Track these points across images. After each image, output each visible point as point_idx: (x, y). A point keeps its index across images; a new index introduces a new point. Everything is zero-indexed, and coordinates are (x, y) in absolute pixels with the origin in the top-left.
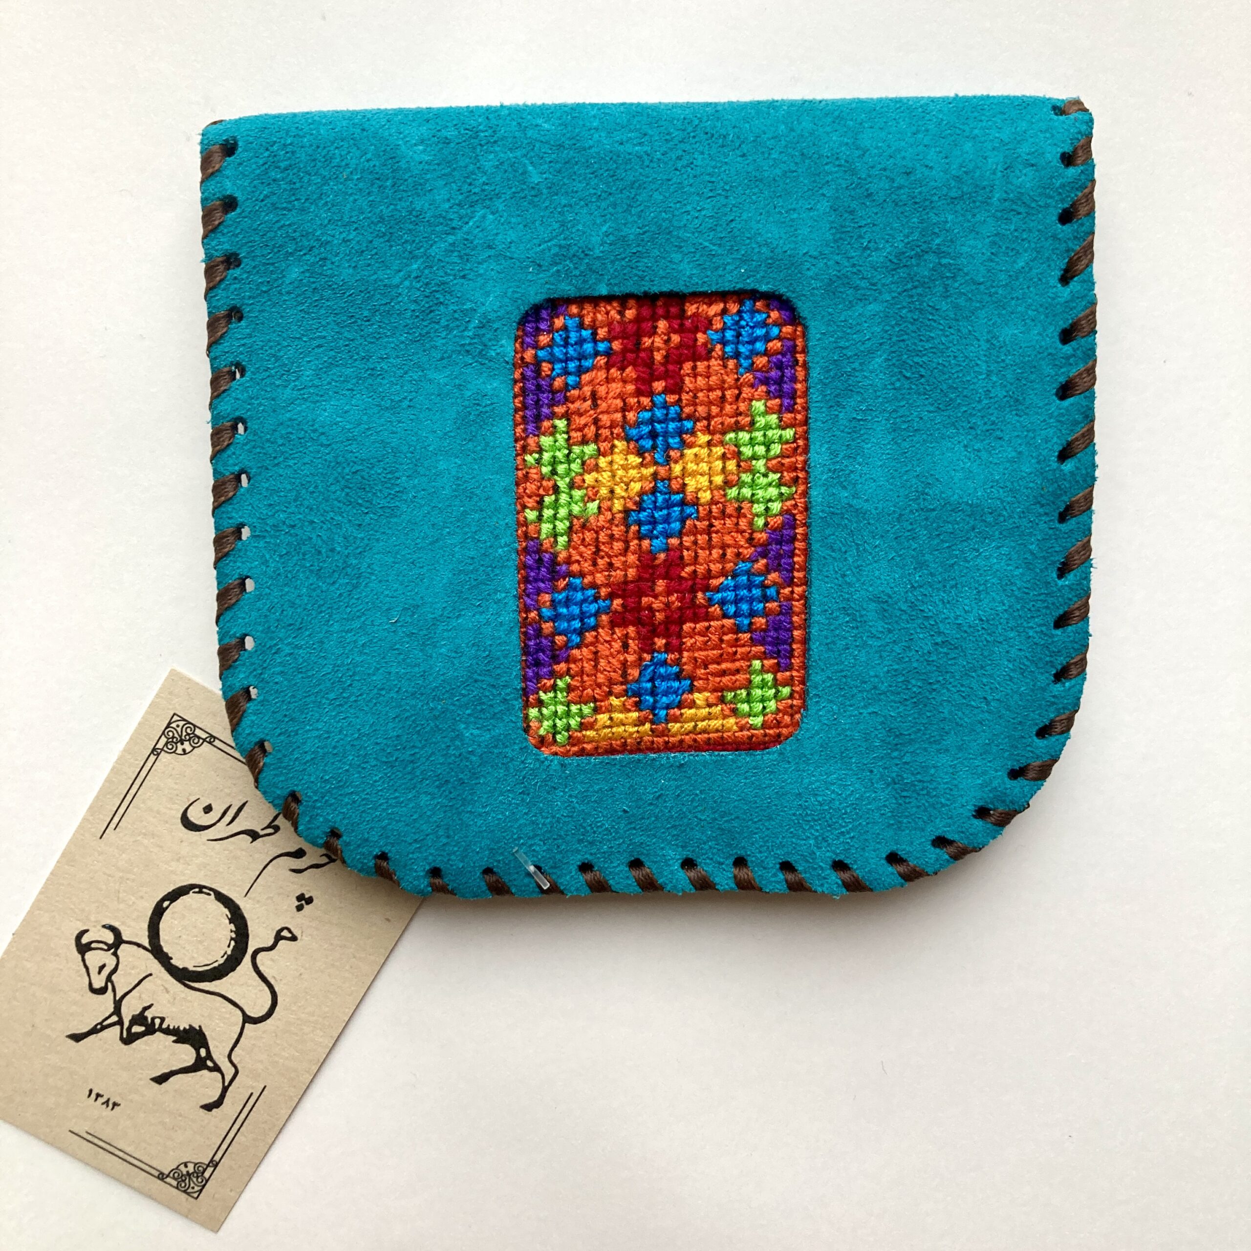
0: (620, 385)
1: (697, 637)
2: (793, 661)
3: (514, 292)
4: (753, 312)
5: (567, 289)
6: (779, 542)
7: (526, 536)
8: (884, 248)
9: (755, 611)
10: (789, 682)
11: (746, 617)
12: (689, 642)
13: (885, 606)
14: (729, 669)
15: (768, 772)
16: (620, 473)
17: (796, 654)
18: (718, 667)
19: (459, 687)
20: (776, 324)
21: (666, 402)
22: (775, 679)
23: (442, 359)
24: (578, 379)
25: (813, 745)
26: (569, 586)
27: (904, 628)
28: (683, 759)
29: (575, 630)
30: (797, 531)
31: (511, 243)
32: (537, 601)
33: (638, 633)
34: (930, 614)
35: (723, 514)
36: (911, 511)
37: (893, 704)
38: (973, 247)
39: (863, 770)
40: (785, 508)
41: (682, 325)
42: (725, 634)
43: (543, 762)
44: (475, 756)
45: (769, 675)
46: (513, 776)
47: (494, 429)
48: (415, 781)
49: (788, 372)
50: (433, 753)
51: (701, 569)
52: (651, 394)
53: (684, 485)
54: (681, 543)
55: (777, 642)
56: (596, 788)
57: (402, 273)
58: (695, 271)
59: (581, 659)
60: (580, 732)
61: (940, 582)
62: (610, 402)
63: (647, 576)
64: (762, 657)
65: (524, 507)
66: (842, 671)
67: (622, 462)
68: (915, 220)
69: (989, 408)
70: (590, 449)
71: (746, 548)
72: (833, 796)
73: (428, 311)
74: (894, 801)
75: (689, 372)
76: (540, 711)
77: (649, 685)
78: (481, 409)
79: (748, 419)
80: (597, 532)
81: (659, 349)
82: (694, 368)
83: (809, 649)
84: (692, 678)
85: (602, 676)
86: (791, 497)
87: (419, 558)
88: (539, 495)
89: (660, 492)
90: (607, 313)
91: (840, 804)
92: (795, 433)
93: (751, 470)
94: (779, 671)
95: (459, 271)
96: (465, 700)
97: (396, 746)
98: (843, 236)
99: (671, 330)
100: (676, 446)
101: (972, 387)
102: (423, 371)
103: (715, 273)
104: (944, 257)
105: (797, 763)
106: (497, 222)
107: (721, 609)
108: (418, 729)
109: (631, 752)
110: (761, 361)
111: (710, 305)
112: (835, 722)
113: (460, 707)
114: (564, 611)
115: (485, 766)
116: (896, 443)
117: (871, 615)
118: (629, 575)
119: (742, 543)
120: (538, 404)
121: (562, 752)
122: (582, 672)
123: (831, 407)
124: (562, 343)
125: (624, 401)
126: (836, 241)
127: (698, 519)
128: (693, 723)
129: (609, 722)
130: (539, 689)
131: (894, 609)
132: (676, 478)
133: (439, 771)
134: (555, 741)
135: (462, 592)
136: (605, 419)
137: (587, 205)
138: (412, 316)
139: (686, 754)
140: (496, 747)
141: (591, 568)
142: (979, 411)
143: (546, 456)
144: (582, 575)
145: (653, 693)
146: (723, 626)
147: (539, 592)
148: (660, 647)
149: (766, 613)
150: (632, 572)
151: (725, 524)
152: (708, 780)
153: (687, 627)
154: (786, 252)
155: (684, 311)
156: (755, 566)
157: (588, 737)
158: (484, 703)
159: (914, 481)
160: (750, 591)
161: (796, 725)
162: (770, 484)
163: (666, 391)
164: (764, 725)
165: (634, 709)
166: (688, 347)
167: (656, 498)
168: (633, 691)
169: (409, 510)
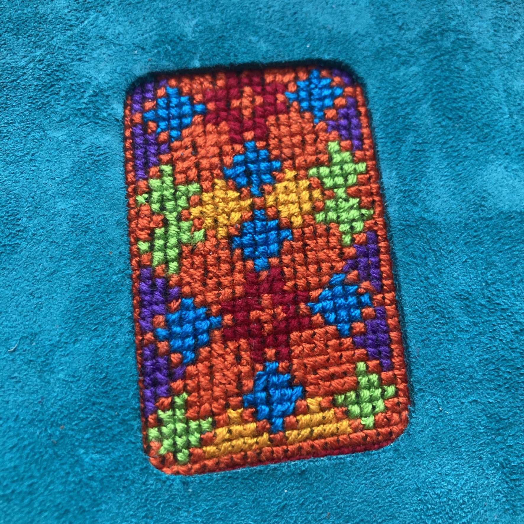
0: (216, 136)
1: (304, 345)
2: (393, 360)
3: (122, 69)
4: (320, 78)
5: (166, 64)
6: (366, 255)
7: (140, 264)
8: (414, 28)
9: (353, 317)
10: (392, 381)
11: (346, 323)
12: (297, 350)
13: (467, 302)
14: (337, 372)
15: (386, 470)
16: (222, 205)
17: (395, 354)
18: (327, 371)
19: (78, 411)
20: (339, 86)
21: (256, 147)
22: (380, 379)
23: (61, 121)
24: (179, 133)
25: (424, 439)
26: (182, 307)
27: (487, 321)
28: (304, 466)
29: (189, 346)
30: (380, 245)
31: (119, 34)
32: (152, 323)
33: (249, 344)
34: (506, 307)
35: (315, 235)
36: (474, 221)
37: (489, 391)
38: (480, 27)
39: (473, 457)
40: (367, 226)
41: (263, 90)
42: (329, 340)
43: (164, 482)
44: (95, 481)
45: (374, 375)
46: (135, 499)
47: (107, 174)
48: (33, 513)
49: (354, 121)
50: (52, 482)
51: (301, 283)
52: (242, 142)
53: (279, 212)
54: (281, 261)
55: (376, 344)
56: (220, 504)
57: (28, 58)
58: (270, 48)
59: (197, 374)
60: (201, 448)
61: (508, 279)
62: (208, 149)
63: (253, 291)
64: (365, 359)
65: (137, 240)
66: (440, 364)
67: (222, 196)
68: (434, 10)
69: (517, 138)
70: (194, 187)
71: (338, 262)
72: (449, 487)
73: (49, 86)
74: (506, 486)
75: (273, 122)
76: (160, 431)
77: (263, 395)
78: (95, 158)
79: (326, 156)
80: (205, 256)
81: (246, 107)
82: (278, 119)
83: (408, 347)
84: (304, 384)
85: (218, 389)
86: (371, 217)
87: (37, 289)
88: (150, 228)
89: (258, 219)
90: (201, 84)
91: (457, 494)
92: (367, 167)
93: (334, 197)
94: (382, 371)
95: (76, 55)
96: (84, 423)
97: (13, 477)
98: (382, 21)
99: (255, 93)
100: (267, 181)
101: (500, 124)
102: (44, 131)
103: (287, 49)
104: (460, 34)
105: (412, 458)
106: (107, 21)
107: (323, 317)
108: (36, 457)
109: (252, 464)
110: (331, 113)
111: (284, 74)
112: (441, 414)
113: (80, 431)
114: (177, 329)
115: (106, 491)
116: (451, 167)
117: (457, 312)
118: (237, 292)
119: (334, 257)
120: (146, 155)
121: (184, 471)
122: (198, 388)
123: (394, 142)
124: (164, 106)
125: (220, 148)
126: (377, 25)
127: (293, 239)
128: (309, 429)
129: (228, 435)
130: (158, 408)
131: (475, 304)
132: (271, 207)
133: (59, 501)
134: (176, 460)
135: (78, 318)
136: (205, 163)
137: (180, 7)
138: (35, 90)
139: (306, 461)
140: (116, 470)
141: (201, 288)
142: (510, 141)
143: (156, 195)
144: (193, 295)
145: (268, 402)
146: (327, 332)
147: (154, 314)
148: (270, 356)
149: (363, 319)
150: (239, 290)
151: (317, 243)
152: (330, 484)
153: (294, 335)
154: (340, 32)
155: (264, 80)
156: (349, 276)
157: (209, 452)
158: (103, 426)
159: (471, 196)
160: (346, 299)
161: (407, 421)
162: (352, 207)
163: (256, 139)
164: (376, 425)
165: (251, 419)
166: (270, 104)
167: (255, 224)
168: (248, 401)
169: (29, 246)
